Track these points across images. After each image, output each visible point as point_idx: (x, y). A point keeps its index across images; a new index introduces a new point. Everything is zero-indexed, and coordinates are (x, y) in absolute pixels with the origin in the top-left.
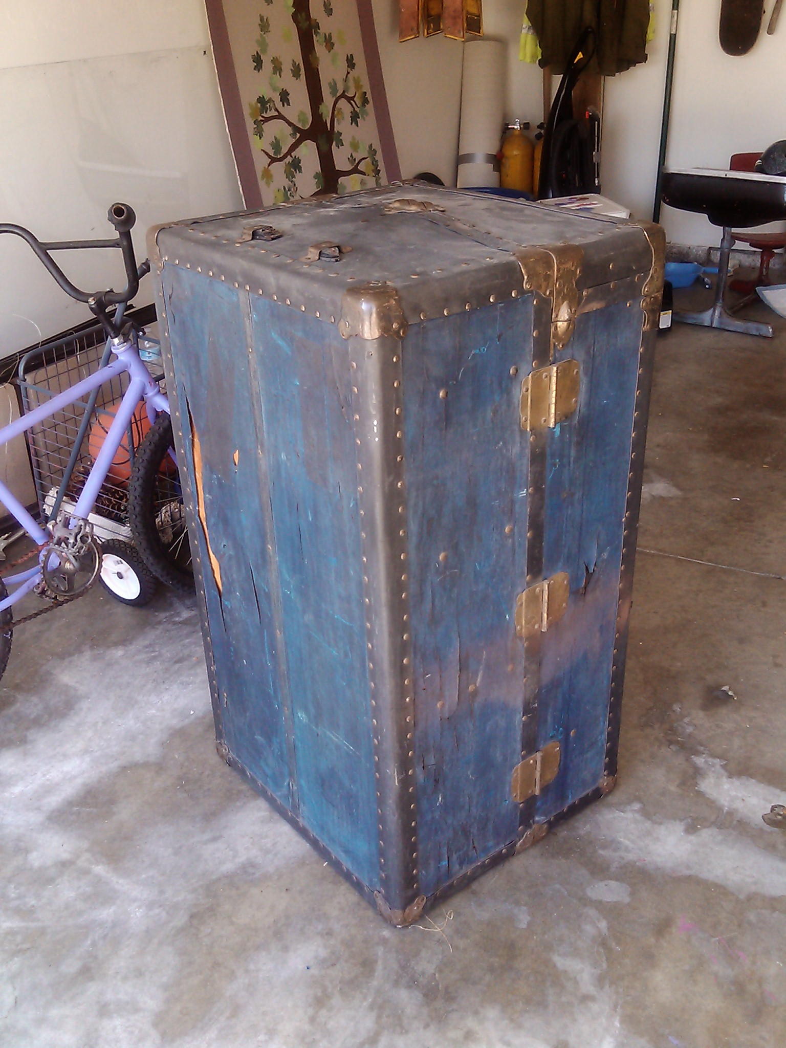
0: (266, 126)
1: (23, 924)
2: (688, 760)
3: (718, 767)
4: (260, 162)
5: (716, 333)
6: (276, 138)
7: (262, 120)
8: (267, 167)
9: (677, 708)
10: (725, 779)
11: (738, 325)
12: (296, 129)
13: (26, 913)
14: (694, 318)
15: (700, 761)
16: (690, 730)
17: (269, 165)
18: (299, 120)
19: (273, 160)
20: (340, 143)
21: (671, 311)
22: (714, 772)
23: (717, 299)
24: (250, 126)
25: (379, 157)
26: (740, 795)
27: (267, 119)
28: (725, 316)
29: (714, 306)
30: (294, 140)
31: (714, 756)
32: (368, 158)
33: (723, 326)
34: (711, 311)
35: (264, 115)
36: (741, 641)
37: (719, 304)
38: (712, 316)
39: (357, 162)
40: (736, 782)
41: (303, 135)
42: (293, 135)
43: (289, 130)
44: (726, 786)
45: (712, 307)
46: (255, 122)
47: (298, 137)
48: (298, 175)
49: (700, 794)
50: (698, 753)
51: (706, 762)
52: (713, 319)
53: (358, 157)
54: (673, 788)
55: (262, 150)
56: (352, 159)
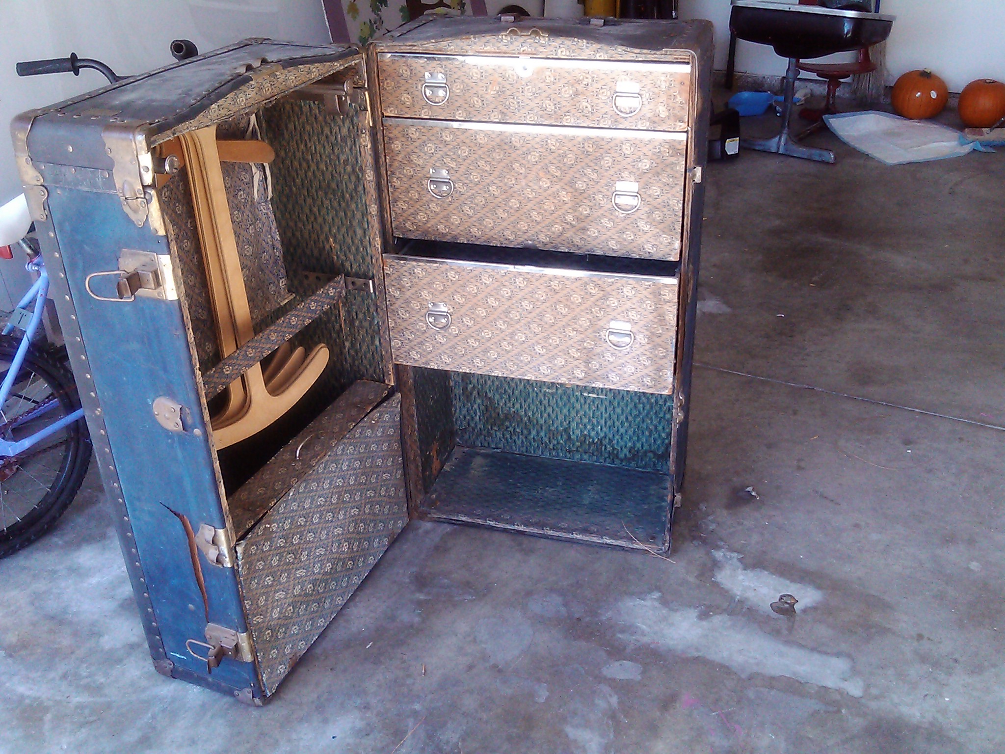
1: (91, 699)
2: (708, 553)
3: (735, 560)
5: (781, 158)
8: (352, 2)
9: (703, 507)
10: (740, 571)
11: (801, 151)
13: (95, 689)
14: (760, 145)
15: (719, 555)
16: (712, 527)
17: (355, 0)
21: (738, 138)
22: (731, 565)
23: (783, 127)
26: (753, 586)
28: (790, 142)
29: (780, 133)
31: (732, 550)
33: (788, 153)
34: (777, 139)
36: (770, 446)
37: (786, 131)
38: (779, 143)
40: (750, 574)
44: (741, 578)
45: (778, 135)
48: (383, 9)
49: (716, 584)
50: (718, 548)
51: (724, 556)
52: (779, 146)
54: (691, 579)
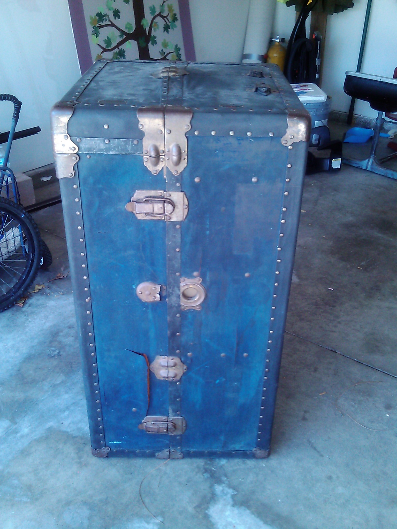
0: (101, 30)
2: (211, 486)
3: (229, 496)
4: (95, 51)
5: (368, 174)
6: (108, 37)
7: (98, 27)
8: (100, 54)
10: (229, 507)
11: (381, 170)
12: (123, 33)
14: (356, 163)
15: (218, 488)
17: (101, 54)
18: (126, 28)
19: (105, 50)
20: (155, 43)
21: (341, 159)
22: (224, 500)
23: (371, 154)
24: (90, 29)
25: (182, 52)
26: (234, 522)
27: (102, 26)
28: (375, 164)
30: (121, 39)
31: (230, 486)
32: (174, 53)
33: (373, 170)
34: (367, 160)
35: (101, 24)
36: (288, 396)
37: (372, 157)
38: (368, 163)
39: (165, 54)
40: (236, 511)
41: (128, 37)
42: (121, 36)
43: (118, 33)
44: (228, 513)
45: (368, 158)
46: (93, 28)
47: (124, 38)
48: (122, 60)
49: (207, 517)
50: (219, 482)
51: (223, 491)
52: (368, 165)
53: (167, 51)
55: (97, 44)
56: (162, 53)
